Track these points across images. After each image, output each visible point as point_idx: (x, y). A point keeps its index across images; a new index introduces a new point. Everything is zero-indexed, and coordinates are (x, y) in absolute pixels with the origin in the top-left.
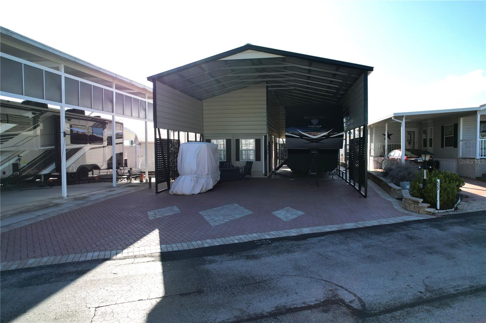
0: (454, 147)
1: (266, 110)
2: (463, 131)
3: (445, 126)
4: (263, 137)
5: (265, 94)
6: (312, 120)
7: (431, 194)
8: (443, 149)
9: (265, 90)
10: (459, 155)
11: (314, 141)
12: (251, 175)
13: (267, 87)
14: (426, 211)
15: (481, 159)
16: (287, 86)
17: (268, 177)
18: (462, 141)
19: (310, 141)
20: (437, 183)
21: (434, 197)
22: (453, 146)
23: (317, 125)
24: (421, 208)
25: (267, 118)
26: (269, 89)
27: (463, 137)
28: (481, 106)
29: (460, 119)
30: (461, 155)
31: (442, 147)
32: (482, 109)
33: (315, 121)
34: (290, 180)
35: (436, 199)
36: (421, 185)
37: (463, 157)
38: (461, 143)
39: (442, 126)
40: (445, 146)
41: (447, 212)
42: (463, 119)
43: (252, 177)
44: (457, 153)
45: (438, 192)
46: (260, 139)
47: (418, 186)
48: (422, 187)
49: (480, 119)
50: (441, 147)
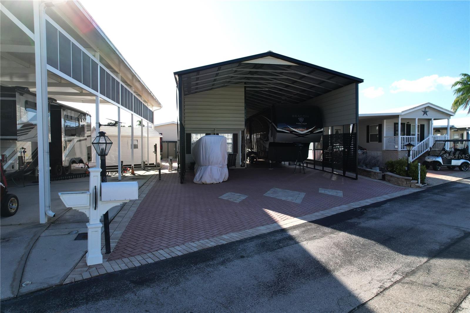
0: (379, 142)
1: (244, 107)
2: (386, 130)
3: (370, 125)
4: (240, 132)
5: (243, 93)
6: (299, 118)
7: (415, 174)
8: (368, 143)
9: (243, 90)
10: (383, 148)
11: (301, 135)
12: (235, 166)
13: (245, 87)
14: (416, 186)
15: (401, 150)
16: (263, 88)
17: (246, 168)
18: (385, 137)
19: (298, 136)
20: (419, 166)
21: (417, 175)
22: (377, 141)
23: (303, 122)
24: (412, 184)
25: (245, 115)
26: (246, 89)
27: (386, 135)
28: (402, 112)
29: (384, 121)
30: (384, 148)
31: (368, 141)
32: (403, 114)
33: (301, 119)
34: (270, 170)
35: (418, 177)
36: (406, 168)
37: (387, 149)
38: (385, 138)
39: (367, 126)
40: (371, 141)
41: (425, 186)
42: (386, 121)
43: (236, 168)
44: (382, 146)
45: (419, 172)
46: (237, 134)
47: (405, 169)
48: (407, 170)
49: (401, 121)
50: (366, 142)
